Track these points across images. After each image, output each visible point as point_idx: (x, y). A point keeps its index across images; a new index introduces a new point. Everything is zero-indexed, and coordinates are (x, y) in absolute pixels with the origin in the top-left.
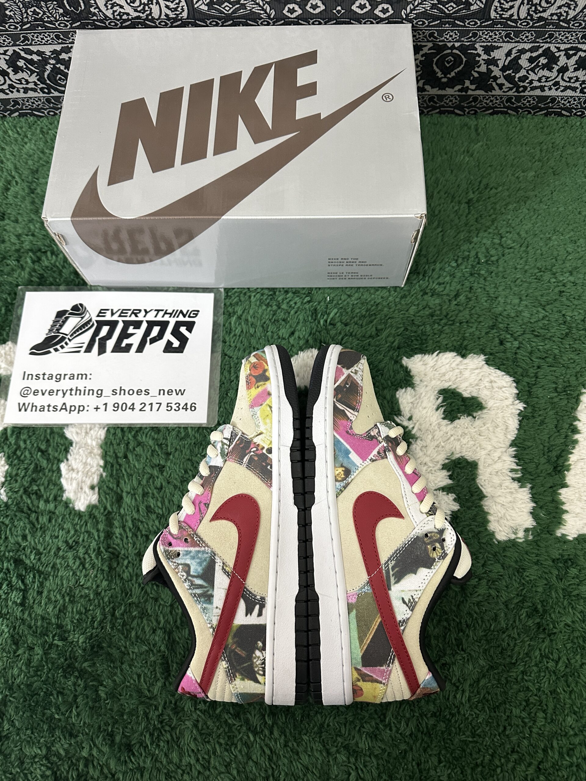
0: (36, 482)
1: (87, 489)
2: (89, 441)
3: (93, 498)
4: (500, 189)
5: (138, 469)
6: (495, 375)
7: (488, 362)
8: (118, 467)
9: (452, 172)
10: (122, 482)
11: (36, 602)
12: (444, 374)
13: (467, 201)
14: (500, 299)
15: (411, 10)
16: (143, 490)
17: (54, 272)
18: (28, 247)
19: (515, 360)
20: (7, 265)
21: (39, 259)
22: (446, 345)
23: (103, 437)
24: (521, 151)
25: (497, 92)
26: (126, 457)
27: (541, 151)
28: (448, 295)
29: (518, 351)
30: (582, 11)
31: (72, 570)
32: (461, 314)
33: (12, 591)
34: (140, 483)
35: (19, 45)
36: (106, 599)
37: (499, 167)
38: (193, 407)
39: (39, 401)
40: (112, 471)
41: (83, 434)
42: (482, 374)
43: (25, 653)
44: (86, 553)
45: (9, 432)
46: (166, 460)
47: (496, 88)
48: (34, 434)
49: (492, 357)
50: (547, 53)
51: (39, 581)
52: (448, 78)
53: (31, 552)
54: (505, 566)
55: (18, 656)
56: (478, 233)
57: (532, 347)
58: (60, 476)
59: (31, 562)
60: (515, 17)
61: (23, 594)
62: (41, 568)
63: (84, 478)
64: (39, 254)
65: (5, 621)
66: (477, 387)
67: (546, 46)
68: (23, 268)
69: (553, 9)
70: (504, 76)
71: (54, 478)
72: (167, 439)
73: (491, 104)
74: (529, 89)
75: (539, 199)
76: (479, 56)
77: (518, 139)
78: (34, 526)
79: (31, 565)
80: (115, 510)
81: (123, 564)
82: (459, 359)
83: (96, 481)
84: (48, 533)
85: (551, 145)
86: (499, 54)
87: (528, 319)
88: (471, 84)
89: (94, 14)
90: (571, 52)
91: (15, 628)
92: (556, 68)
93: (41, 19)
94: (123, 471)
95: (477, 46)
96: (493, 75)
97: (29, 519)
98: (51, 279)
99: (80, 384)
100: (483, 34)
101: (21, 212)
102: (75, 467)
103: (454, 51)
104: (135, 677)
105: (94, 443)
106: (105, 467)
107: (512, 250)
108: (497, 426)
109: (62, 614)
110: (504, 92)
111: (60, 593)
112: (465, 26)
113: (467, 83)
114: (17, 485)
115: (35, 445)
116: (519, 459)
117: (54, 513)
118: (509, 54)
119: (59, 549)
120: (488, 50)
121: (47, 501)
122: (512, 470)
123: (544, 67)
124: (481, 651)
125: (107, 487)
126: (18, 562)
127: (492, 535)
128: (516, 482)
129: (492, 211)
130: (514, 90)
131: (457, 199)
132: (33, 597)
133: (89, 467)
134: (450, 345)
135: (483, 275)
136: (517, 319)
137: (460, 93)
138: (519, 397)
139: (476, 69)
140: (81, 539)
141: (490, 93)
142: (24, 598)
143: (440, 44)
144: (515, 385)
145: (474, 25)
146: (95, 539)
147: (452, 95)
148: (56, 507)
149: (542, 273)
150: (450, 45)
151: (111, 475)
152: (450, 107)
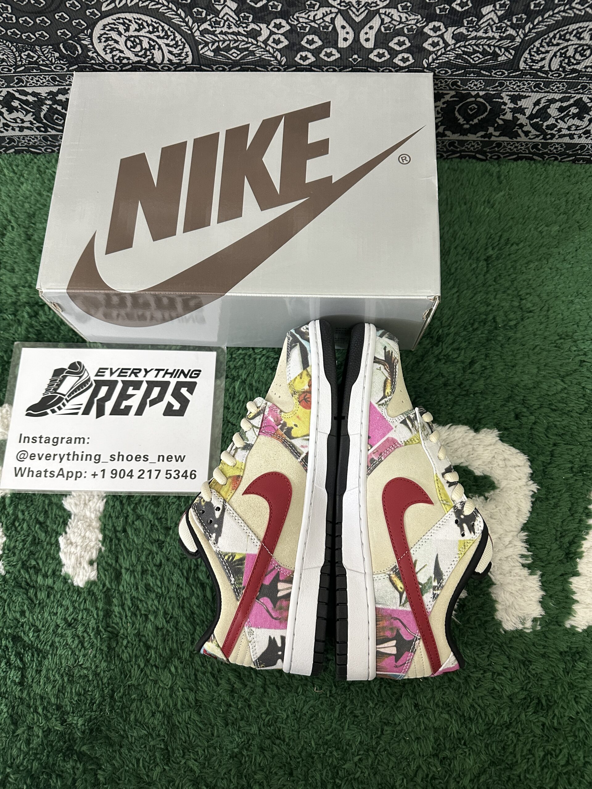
0: (34, 554)
1: (85, 564)
2: (88, 514)
3: (91, 574)
4: (521, 245)
5: (137, 545)
6: (509, 452)
7: (502, 438)
8: (117, 542)
9: (471, 224)
10: (121, 558)
11: (35, 681)
12: (456, 450)
13: (485, 257)
14: (517, 368)
15: (434, 60)
16: (142, 567)
17: (52, 328)
18: (25, 300)
19: (531, 436)
20: (4, 319)
21: (36, 314)
22: (459, 417)
23: (101, 509)
24: (546, 202)
25: (523, 138)
26: (124, 531)
27: (567, 202)
28: (463, 362)
29: (534, 426)
31: (71, 648)
32: (476, 384)
33: (11, 669)
34: (138, 560)
35: (14, 87)
36: (105, 680)
37: (521, 220)
38: (193, 475)
39: (37, 465)
40: (111, 546)
41: (82, 505)
42: (495, 451)
43: (24, 733)
44: (85, 631)
45: (7, 501)
46: (166, 535)
47: (522, 134)
48: (32, 504)
49: (506, 433)
50: (579, 103)
51: (37, 660)
52: (471, 125)
53: (30, 629)
54: (511, 657)
55: (18, 735)
56: (496, 295)
57: (548, 423)
58: (59, 550)
59: (30, 640)
60: (547, 68)
61: (22, 673)
62: (39, 645)
63: (83, 553)
64: (36, 308)
65: (4, 700)
66: (491, 466)
67: (578, 96)
68: (19, 323)
69: (587, 63)
70: (531, 124)
71: (52, 552)
72: (167, 513)
73: (515, 149)
74: (557, 136)
75: (562, 257)
76: (505, 104)
77: (542, 190)
78: (32, 601)
79: (30, 643)
80: (114, 587)
81: (122, 643)
82: (472, 434)
83: (94, 556)
84: (47, 609)
85: (577, 196)
86: (526, 103)
87: (545, 392)
88: (495, 131)
89: (93, 58)
91: (13, 707)
92: (588, 117)
93: (36, 62)
94: (122, 546)
95: (503, 95)
96: (519, 122)
97: (27, 594)
98: (49, 336)
99: (78, 448)
100: (510, 83)
101: (17, 260)
102: (73, 541)
103: (479, 99)
104: (134, 761)
105: (93, 516)
106: (103, 542)
107: (532, 314)
108: (509, 509)
109: (61, 694)
110: (530, 139)
111: (59, 673)
112: (491, 76)
113: (491, 130)
114: (15, 559)
115: (33, 517)
116: (530, 545)
117: (52, 588)
118: (537, 103)
119: (57, 626)
120: (514, 99)
121: (45, 576)
122: (522, 556)
123: (574, 116)
124: (483, 745)
125: (106, 562)
126: (16, 639)
127: (499, 624)
128: (526, 569)
129: (512, 270)
130: (541, 137)
131: (475, 255)
132: (31, 676)
133: (87, 541)
134: (463, 418)
135: (500, 341)
136: (534, 390)
137: (483, 139)
138: (533, 477)
139: (501, 117)
140: (80, 617)
141: (515, 140)
142: (23, 676)
143: (463, 92)
144: (529, 464)
145: (501, 75)
146: (94, 617)
147: (474, 141)
148: (54, 583)
149: (562, 341)
150: (473, 93)
151: (110, 551)
152: (471, 151)
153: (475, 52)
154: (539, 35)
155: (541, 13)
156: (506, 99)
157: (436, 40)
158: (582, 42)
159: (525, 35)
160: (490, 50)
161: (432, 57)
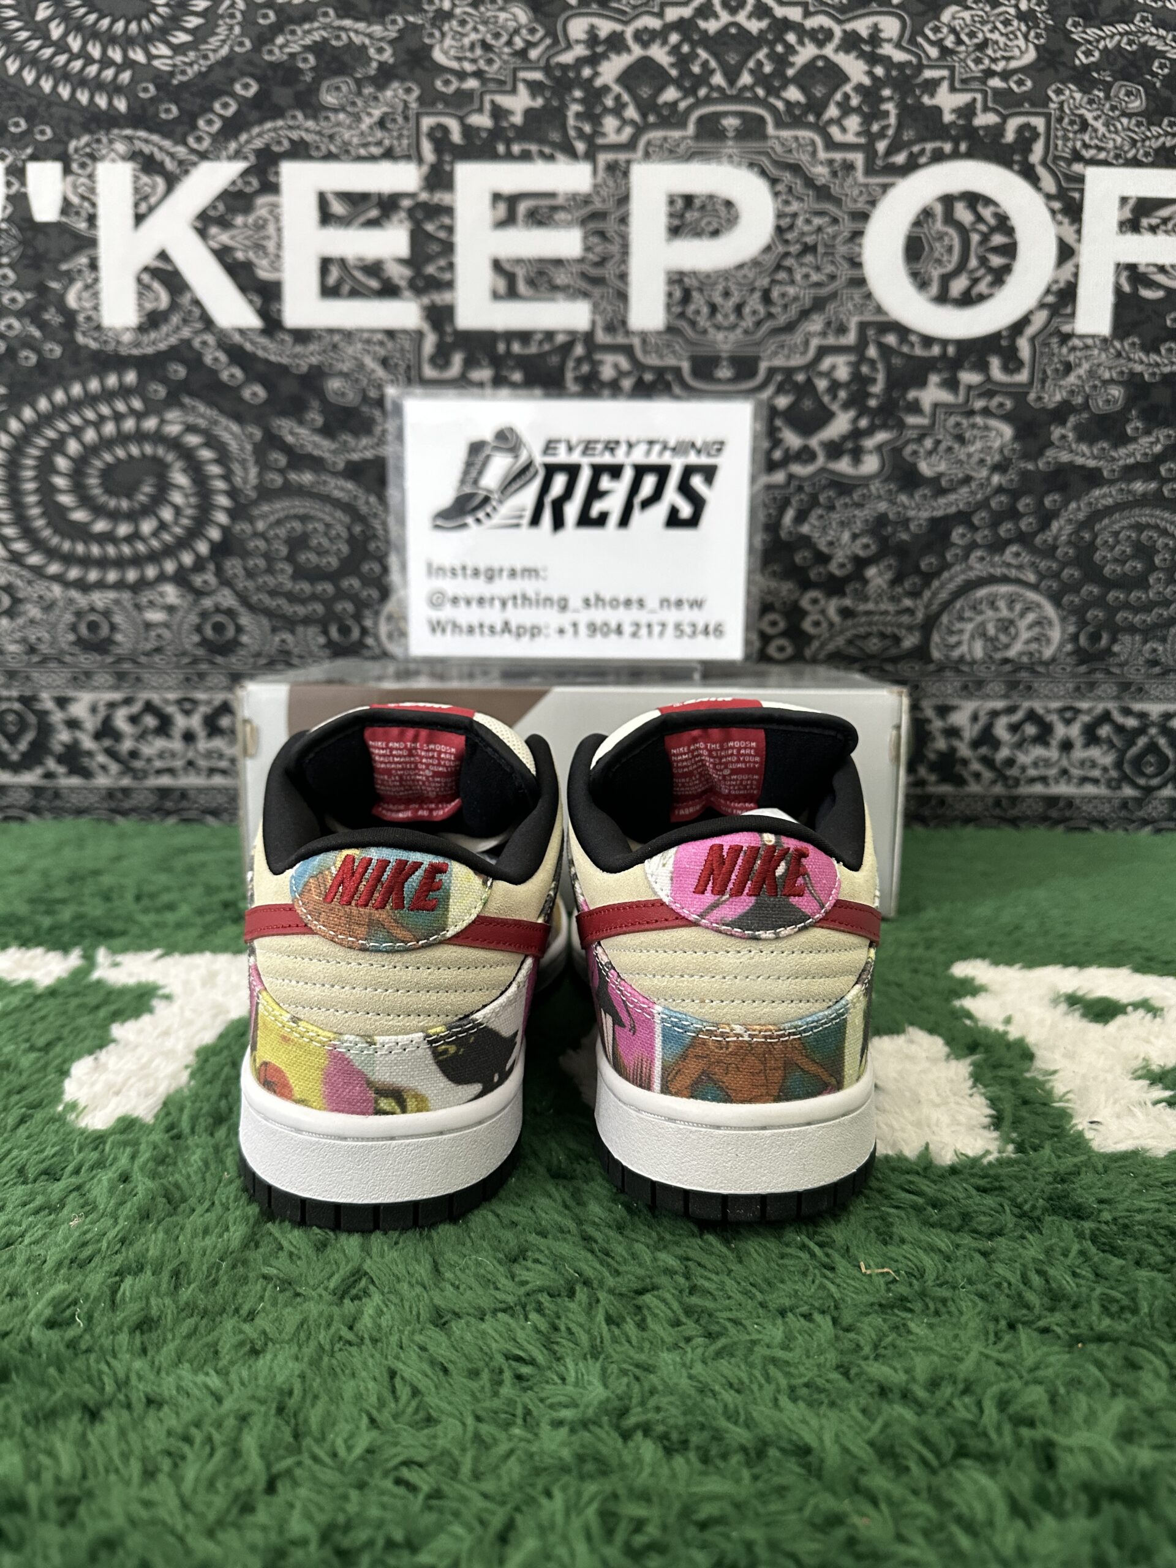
15: (820, 648)
25: (974, 788)
30: (1059, 649)
47: (970, 779)
50: (1032, 716)
60: (968, 659)
69: (1018, 647)
70: (978, 758)
73: (969, 812)
74: (1023, 782)
86: (960, 718)
89: (369, 647)
90: (1068, 715)
92: (1054, 743)
93: (289, 652)
96: (959, 755)
100: (929, 686)
110: (984, 787)
112: (898, 674)
118: (975, 718)
120: (943, 711)
123: (1034, 741)
130: (1001, 783)
141: (962, 790)
153: (869, 635)
154: (946, 605)
155: (937, 574)
156: (930, 713)
157: (817, 617)
158: (1000, 615)
159: (927, 607)
160: (889, 630)
161: (816, 644)
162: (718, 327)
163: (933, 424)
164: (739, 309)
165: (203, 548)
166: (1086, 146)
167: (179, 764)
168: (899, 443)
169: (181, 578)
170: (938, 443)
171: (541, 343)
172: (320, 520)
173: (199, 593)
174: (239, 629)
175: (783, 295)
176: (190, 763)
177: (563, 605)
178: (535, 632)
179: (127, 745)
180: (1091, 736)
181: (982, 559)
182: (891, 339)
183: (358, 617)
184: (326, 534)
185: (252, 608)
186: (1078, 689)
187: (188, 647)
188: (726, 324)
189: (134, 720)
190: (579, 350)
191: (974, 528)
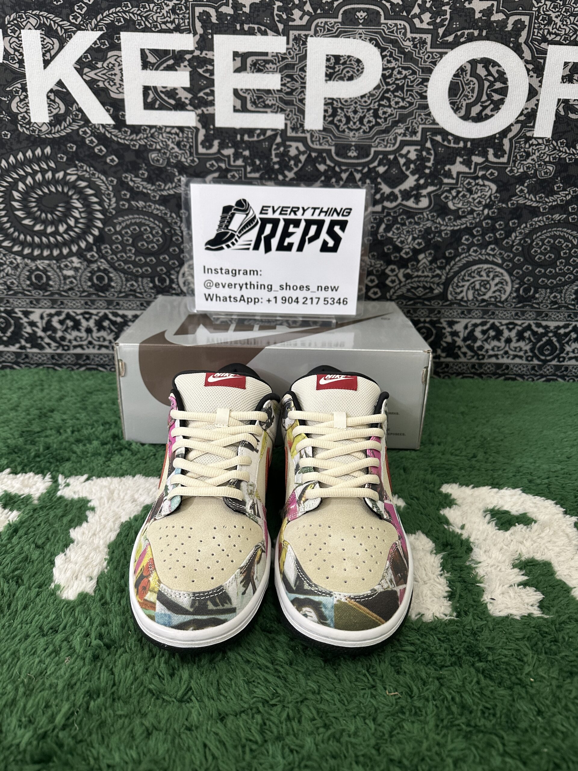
1: (83, 578)
3: (88, 587)
15: (394, 293)
25: (463, 359)
30: (510, 295)
40: (117, 565)
42: (523, 499)
47: (462, 355)
49: (527, 489)
50: (493, 326)
58: (53, 567)
60: (466, 299)
63: (82, 569)
66: (523, 508)
67: (492, 321)
69: (490, 294)
70: (466, 346)
73: (460, 370)
74: (486, 357)
76: (444, 328)
82: (495, 490)
86: (459, 327)
88: (443, 352)
89: (174, 289)
90: (511, 326)
92: (503, 339)
93: (135, 291)
95: (442, 320)
96: (457, 344)
100: (445, 311)
102: (73, 559)
103: (426, 325)
105: (101, 543)
106: (110, 561)
110: (468, 359)
112: (431, 305)
118: (466, 327)
120: (451, 324)
121: (28, 589)
123: (493, 338)
129: (484, 417)
130: (476, 357)
136: (538, 470)
137: (436, 361)
139: (444, 340)
141: (458, 360)
143: (416, 319)
144: (559, 505)
145: (438, 305)
150: (422, 319)
153: (419, 287)
154: (456, 273)
155: (453, 258)
156: (445, 325)
157: (394, 278)
158: (482, 278)
159: (447, 274)
160: (428, 285)
161: (392, 291)
162: (351, 130)
163: (457, 183)
164: (361, 120)
165: (90, 239)
166: (549, 33)
167: (85, 343)
168: (439, 192)
169: (80, 254)
170: (458, 192)
171: (259, 135)
172: (148, 225)
173: (90, 262)
174: (110, 279)
175: (384, 113)
176: (90, 343)
177: (270, 288)
178: (256, 301)
179: (59, 334)
180: (520, 336)
181: (476, 251)
182: (439, 138)
183: (168, 274)
184: (151, 233)
185: (115, 269)
186: (517, 314)
187: (86, 288)
188: (354, 127)
189: (61, 322)
190: (279, 140)
191: (473, 236)
